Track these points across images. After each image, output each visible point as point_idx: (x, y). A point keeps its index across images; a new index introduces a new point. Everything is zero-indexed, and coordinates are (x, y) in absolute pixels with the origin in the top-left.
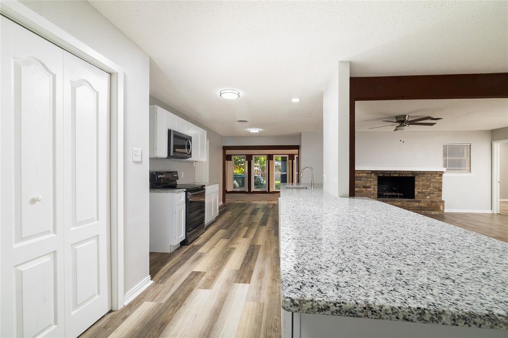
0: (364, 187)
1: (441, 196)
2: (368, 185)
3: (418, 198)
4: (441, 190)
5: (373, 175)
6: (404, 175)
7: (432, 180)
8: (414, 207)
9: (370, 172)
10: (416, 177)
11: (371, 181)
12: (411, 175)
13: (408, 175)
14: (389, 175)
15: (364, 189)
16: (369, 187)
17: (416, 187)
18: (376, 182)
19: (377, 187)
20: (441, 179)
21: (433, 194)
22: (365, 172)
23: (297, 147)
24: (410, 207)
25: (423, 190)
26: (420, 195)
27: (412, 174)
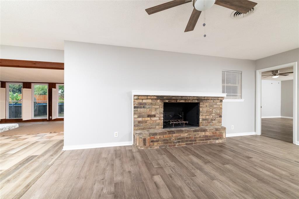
0: (149, 116)
1: (221, 122)
2: (153, 113)
3: (203, 125)
4: (221, 116)
5: (159, 101)
6: (190, 101)
7: (215, 106)
8: (200, 137)
9: (155, 97)
10: (201, 103)
11: (156, 109)
12: (196, 101)
13: (194, 101)
14: (175, 102)
15: (149, 119)
16: (154, 116)
17: (201, 114)
18: (162, 110)
19: (162, 115)
20: (221, 105)
21: (214, 120)
22: (149, 97)
24: (197, 138)
25: (207, 117)
26: (204, 122)
27: (197, 100)
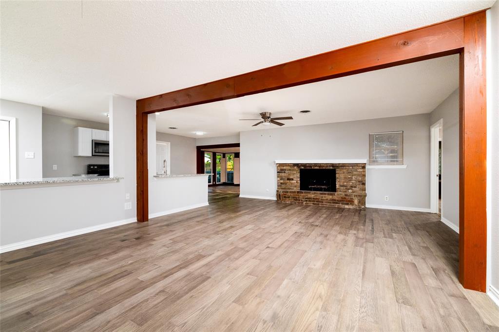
0: (288, 179)
1: (365, 190)
2: (291, 177)
3: (340, 191)
4: (364, 184)
5: (295, 167)
6: (324, 168)
7: (355, 173)
8: (327, 200)
9: (292, 165)
10: (337, 170)
11: (294, 174)
12: (331, 168)
13: (328, 168)
14: (310, 168)
15: (288, 181)
16: (293, 179)
17: (337, 180)
18: (298, 175)
19: (299, 179)
20: (365, 172)
21: (355, 187)
22: (287, 165)
23: (238, 145)
24: (324, 200)
25: (345, 184)
26: (342, 188)
27: (333, 167)
